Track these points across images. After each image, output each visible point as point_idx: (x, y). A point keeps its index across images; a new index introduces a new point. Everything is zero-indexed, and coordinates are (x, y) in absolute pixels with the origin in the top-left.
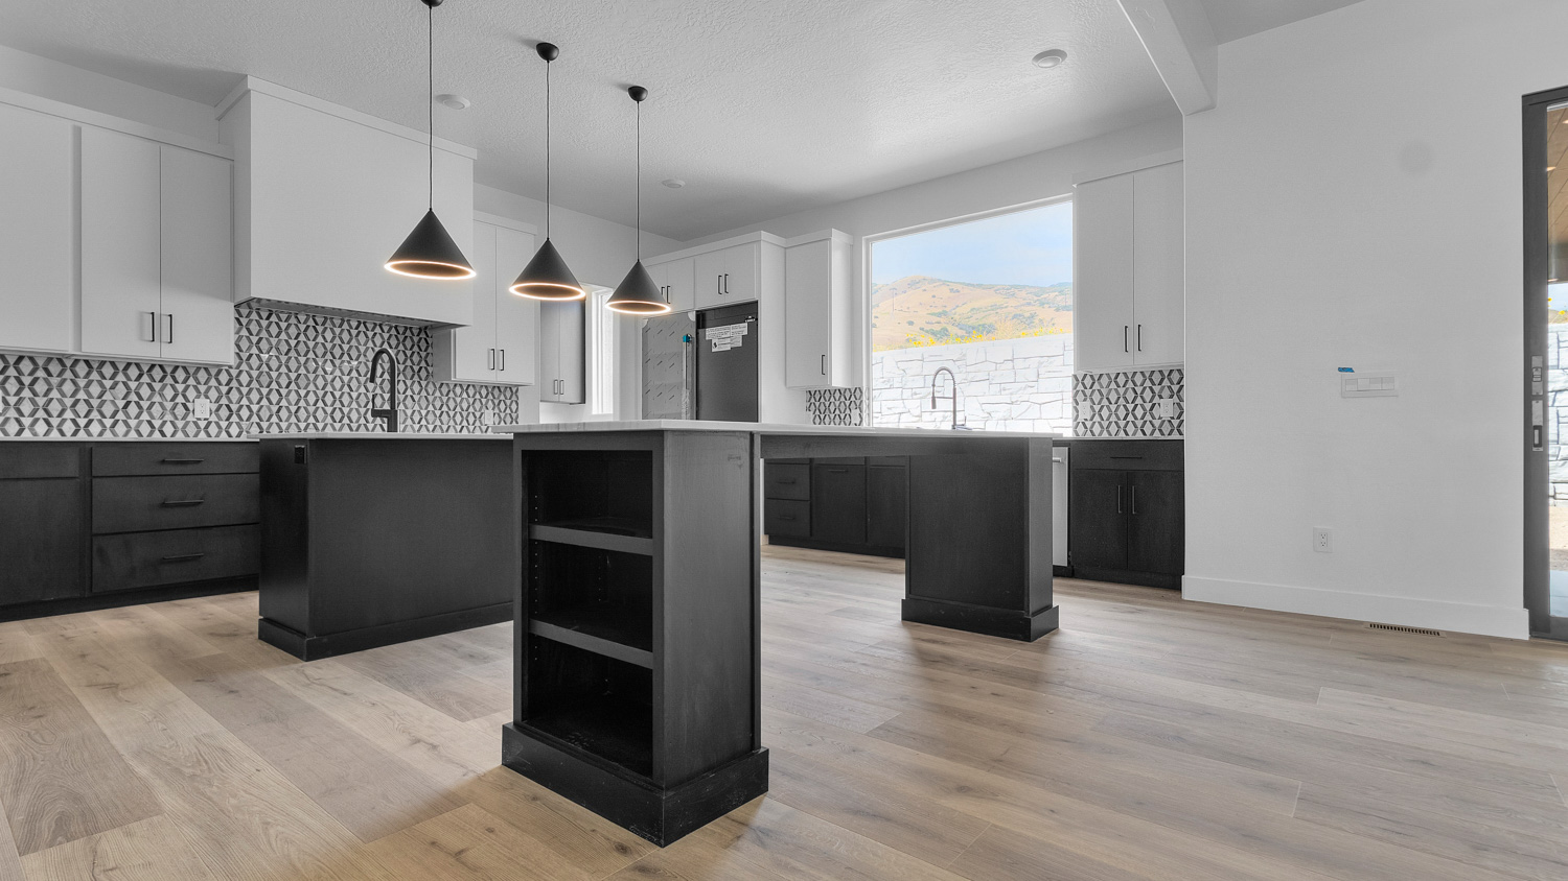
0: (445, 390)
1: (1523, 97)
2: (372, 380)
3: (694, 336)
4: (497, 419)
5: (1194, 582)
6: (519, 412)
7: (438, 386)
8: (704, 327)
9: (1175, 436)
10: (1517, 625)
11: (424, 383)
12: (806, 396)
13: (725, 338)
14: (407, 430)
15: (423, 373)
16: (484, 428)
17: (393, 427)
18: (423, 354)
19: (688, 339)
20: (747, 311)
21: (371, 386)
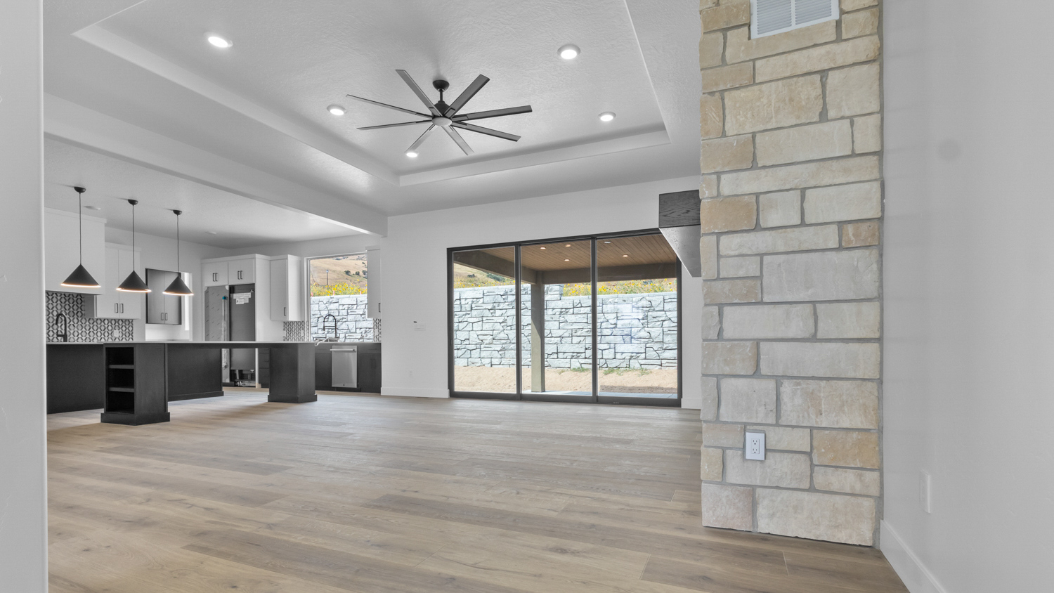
0: (91, 321)
1: (448, 249)
2: (57, 324)
3: (228, 296)
4: (121, 335)
5: (384, 389)
6: (134, 331)
7: (87, 319)
8: (234, 293)
9: (378, 342)
10: (446, 394)
11: (80, 319)
12: (283, 324)
13: (241, 298)
14: (72, 340)
15: (79, 314)
16: (113, 338)
17: (65, 340)
18: (79, 306)
19: (225, 298)
20: (250, 288)
21: (55, 327)
